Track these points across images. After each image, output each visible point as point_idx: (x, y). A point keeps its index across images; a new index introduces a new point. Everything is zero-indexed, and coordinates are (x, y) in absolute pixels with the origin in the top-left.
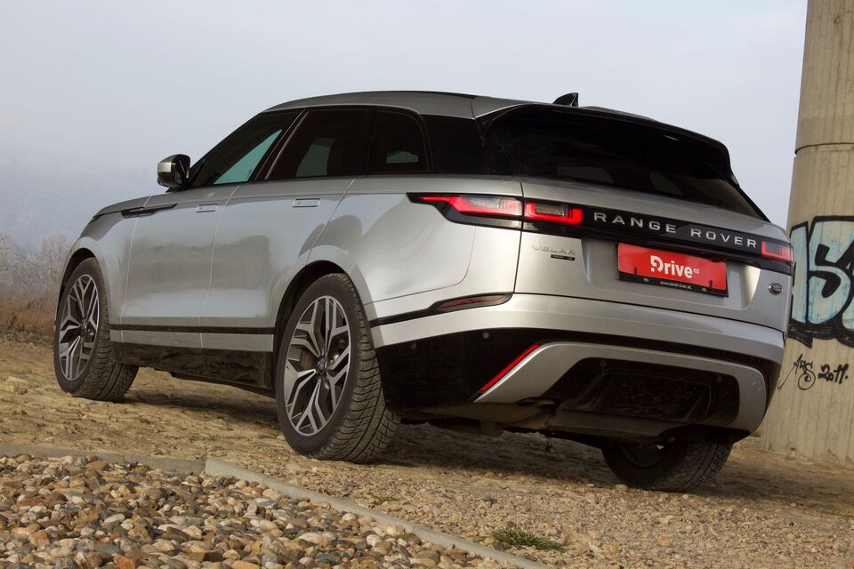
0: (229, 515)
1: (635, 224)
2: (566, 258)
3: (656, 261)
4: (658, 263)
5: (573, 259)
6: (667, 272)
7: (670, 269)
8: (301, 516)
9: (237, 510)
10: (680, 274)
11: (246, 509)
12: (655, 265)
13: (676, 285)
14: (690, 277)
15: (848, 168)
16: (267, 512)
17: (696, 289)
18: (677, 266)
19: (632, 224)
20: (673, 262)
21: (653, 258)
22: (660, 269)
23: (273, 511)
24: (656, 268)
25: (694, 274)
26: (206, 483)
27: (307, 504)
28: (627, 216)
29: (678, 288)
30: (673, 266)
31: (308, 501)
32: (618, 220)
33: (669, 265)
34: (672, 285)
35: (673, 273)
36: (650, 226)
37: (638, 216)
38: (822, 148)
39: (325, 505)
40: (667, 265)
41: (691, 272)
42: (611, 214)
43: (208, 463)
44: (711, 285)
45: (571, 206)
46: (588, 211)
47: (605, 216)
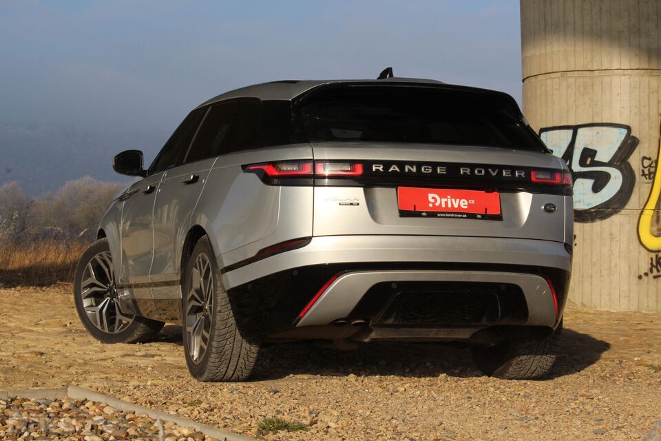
0: (71, 434)
1: (409, 169)
2: (351, 204)
3: (433, 198)
4: (435, 199)
5: (358, 204)
6: (443, 206)
7: (446, 203)
8: (124, 427)
9: (77, 429)
10: (456, 206)
11: (84, 427)
12: (433, 201)
13: (453, 215)
14: (466, 207)
15: (560, 90)
16: (100, 428)
17: (471, 216)
18: (453, 200)
19: (407, 170)
20: (449, 197)
21: (431, 196)
22: (437, 204)
23: (104, 426)
24: (434, 204)
25: (469, 205)
26: (65, 406)
27: (132, 416)
28: (401, 164)
29: (454, 217)
30: (449, 200)
31: (134, 413)
32: (394, 168)
33: (446, 200)
34: (448, 215)
35: (450, 206)
36: (423, 169)
37: (411, 163)
38: (540, 78)
39: (144, 416)
40: (444, 200)
41: (466, 203)
42: (387, 164)
43: (69, 389)
44: (486, 212)
45: (352, 163)
46: (367, 164)
47: (382, 167)
